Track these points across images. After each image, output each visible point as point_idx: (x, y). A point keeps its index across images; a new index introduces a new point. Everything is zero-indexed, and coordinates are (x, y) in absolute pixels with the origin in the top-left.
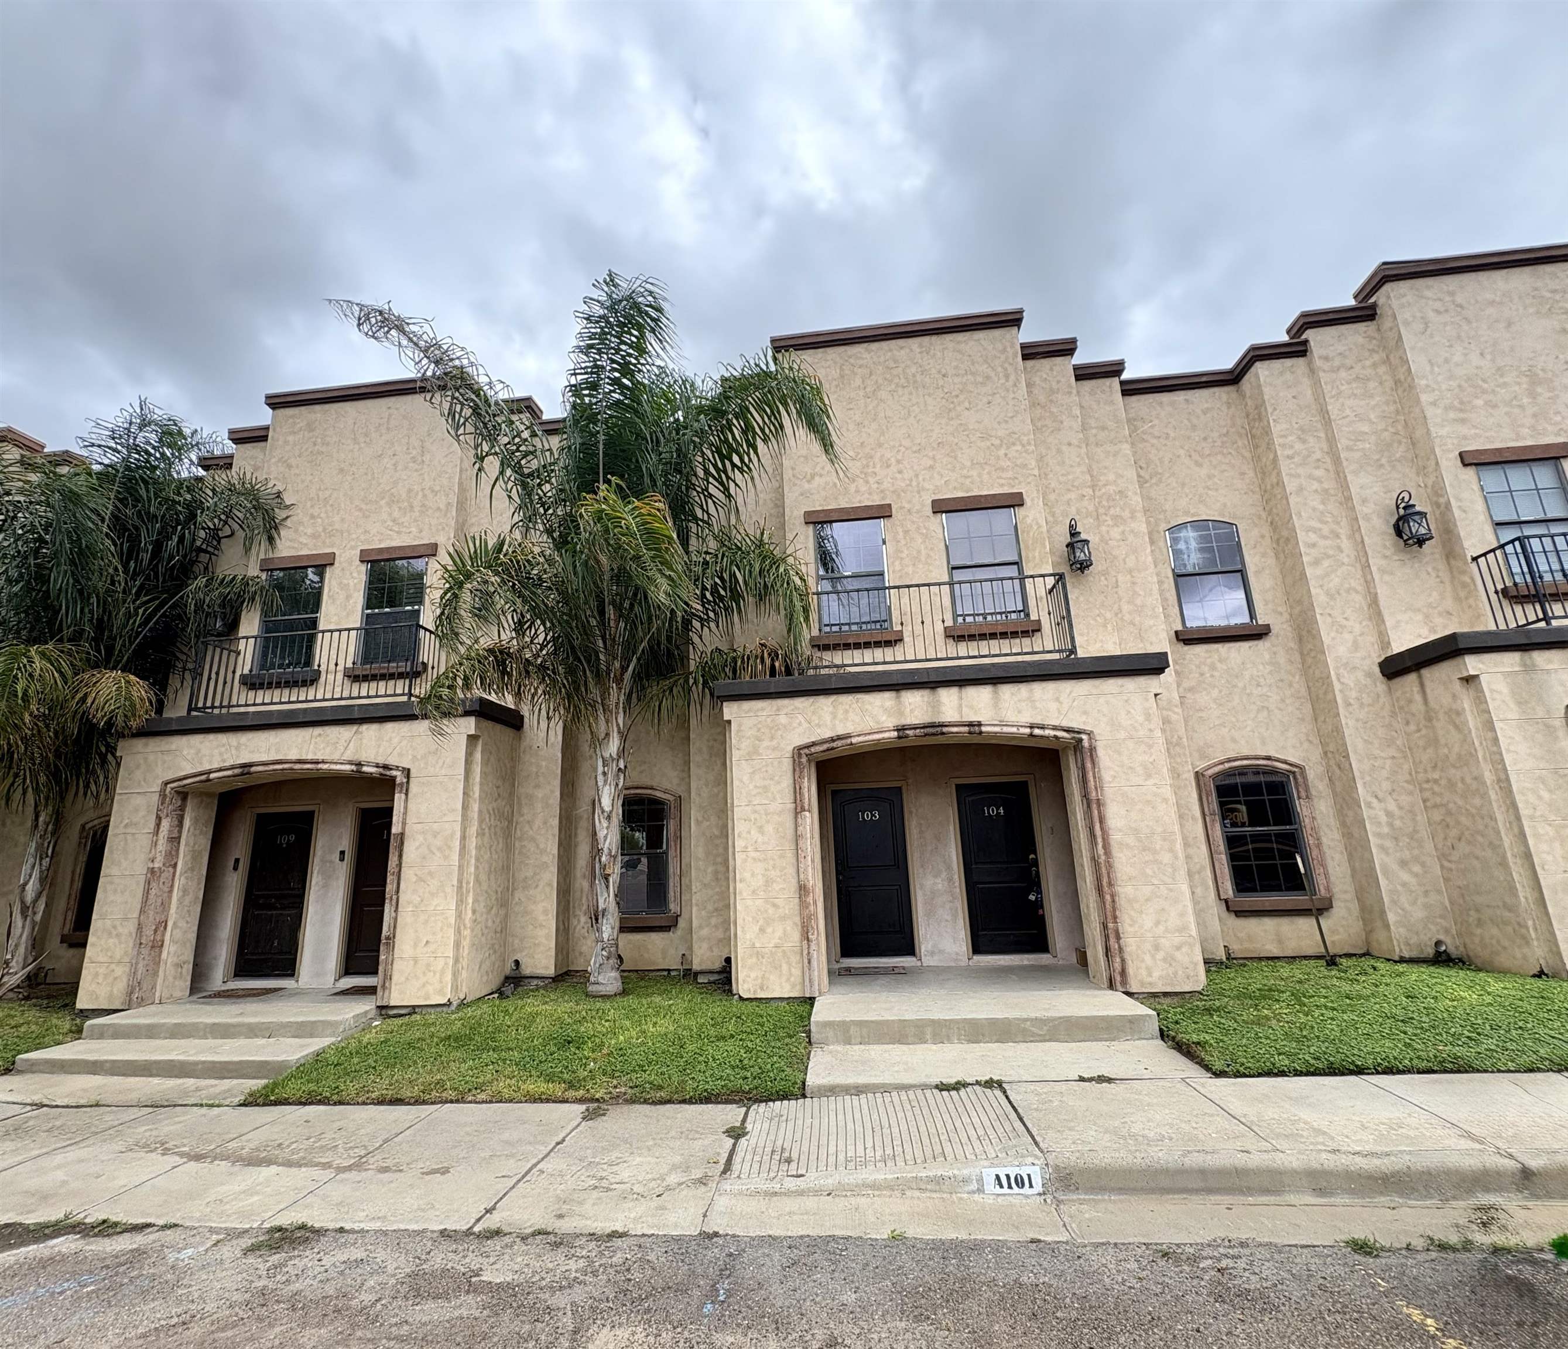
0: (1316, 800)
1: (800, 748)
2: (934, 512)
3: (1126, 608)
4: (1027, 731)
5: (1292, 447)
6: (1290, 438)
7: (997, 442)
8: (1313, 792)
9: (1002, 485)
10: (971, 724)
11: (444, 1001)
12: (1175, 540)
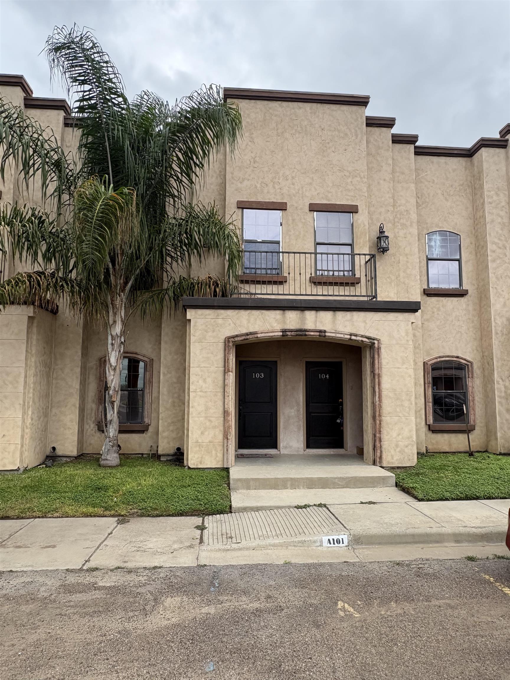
0: (476, 379)
1: (229, 338)
2: (310, 211)
3: (402, 274)
4: (349, 337)
5: (492, 197)
6: (492, 192)
7: (347, 174)
8: (475, 375)
9: (348, 200)
10: (320, 331)
11: (16, 468)
12: (430, 240)
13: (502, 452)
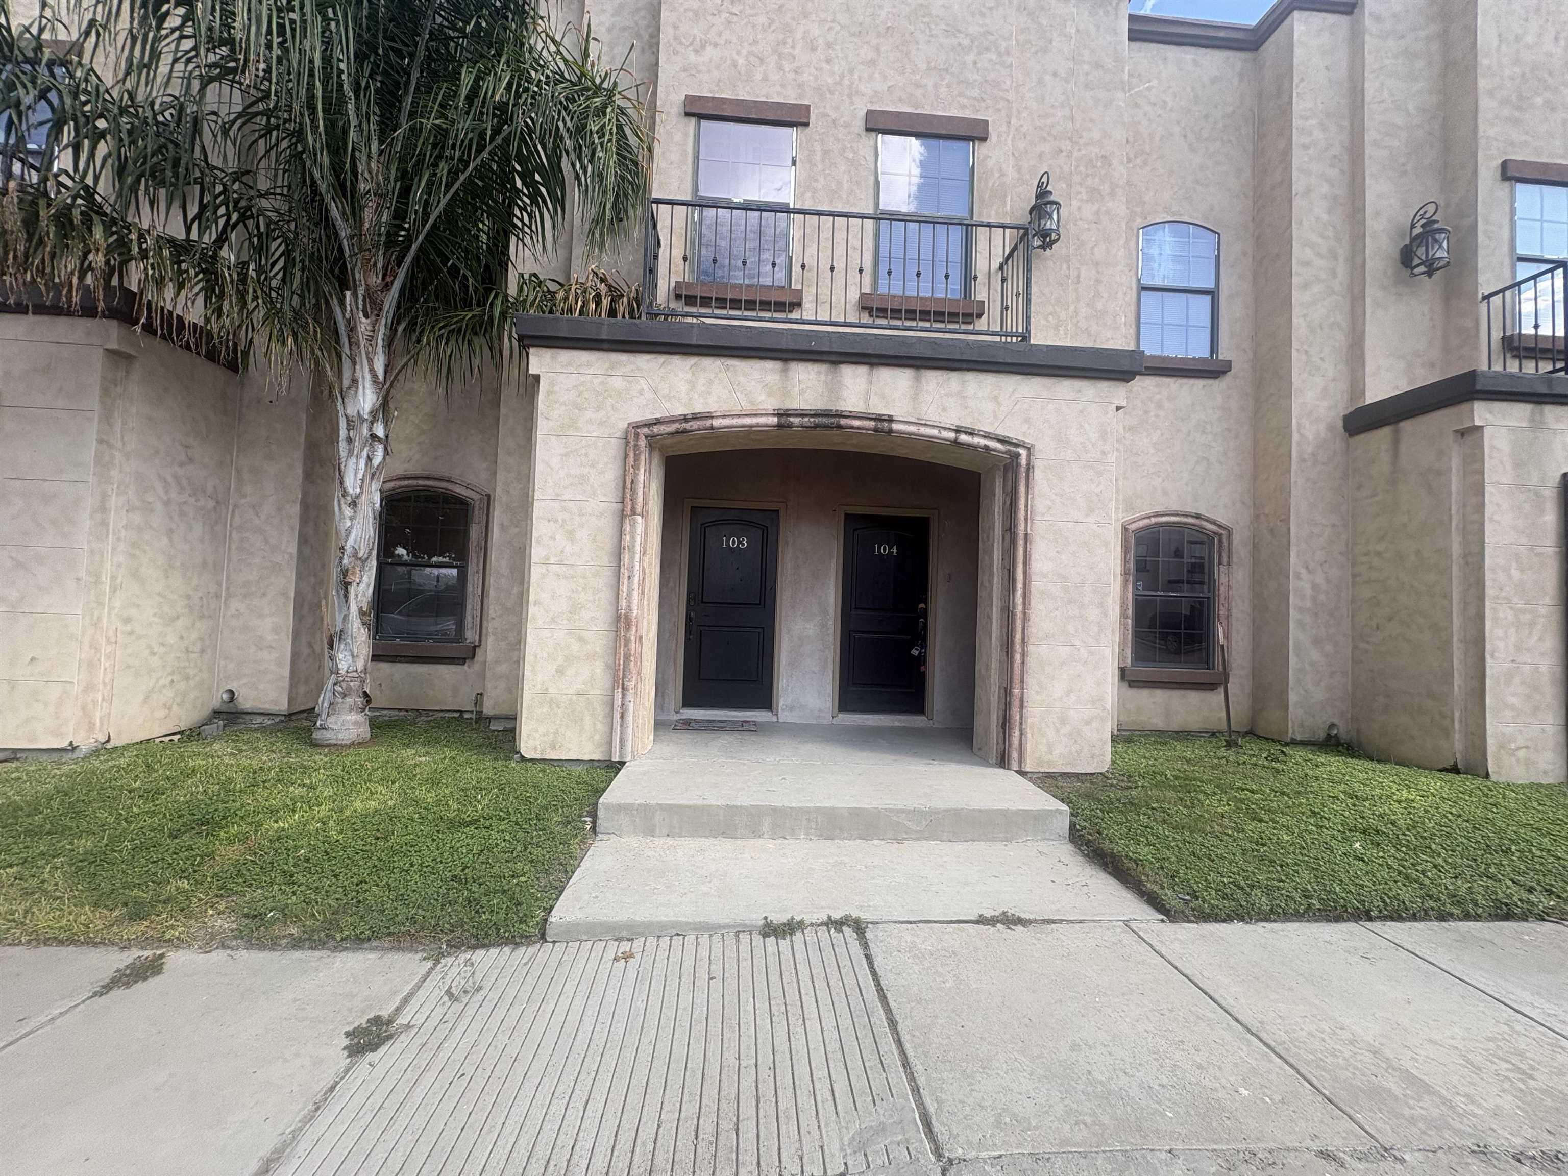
0: (1235, 567)
1: (637, 426)
2: (868, 130)
3: (1084, 311)
4: (952, 435)
5: (1310, 134)
6: (1313, 122)
7: (966, 42)
8: (1235, 560)
9: (963, 107)
10: (878, 418)
11: (64, 744)
12: (1148, 242)
13: (1299, 737)
